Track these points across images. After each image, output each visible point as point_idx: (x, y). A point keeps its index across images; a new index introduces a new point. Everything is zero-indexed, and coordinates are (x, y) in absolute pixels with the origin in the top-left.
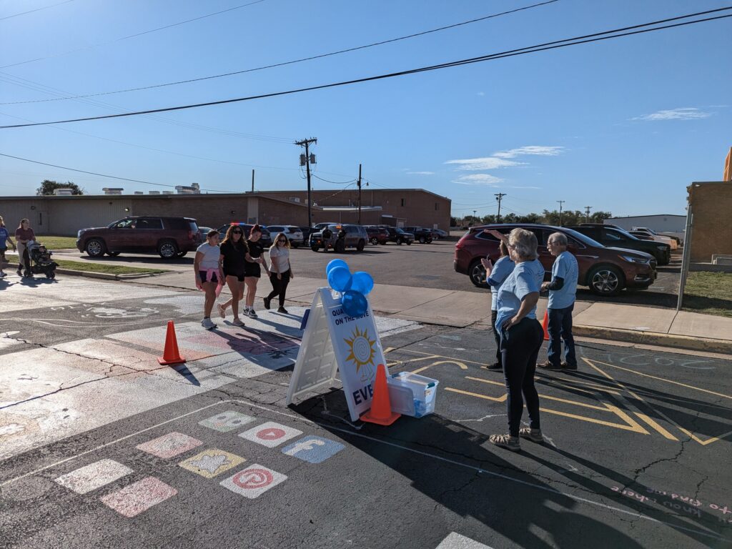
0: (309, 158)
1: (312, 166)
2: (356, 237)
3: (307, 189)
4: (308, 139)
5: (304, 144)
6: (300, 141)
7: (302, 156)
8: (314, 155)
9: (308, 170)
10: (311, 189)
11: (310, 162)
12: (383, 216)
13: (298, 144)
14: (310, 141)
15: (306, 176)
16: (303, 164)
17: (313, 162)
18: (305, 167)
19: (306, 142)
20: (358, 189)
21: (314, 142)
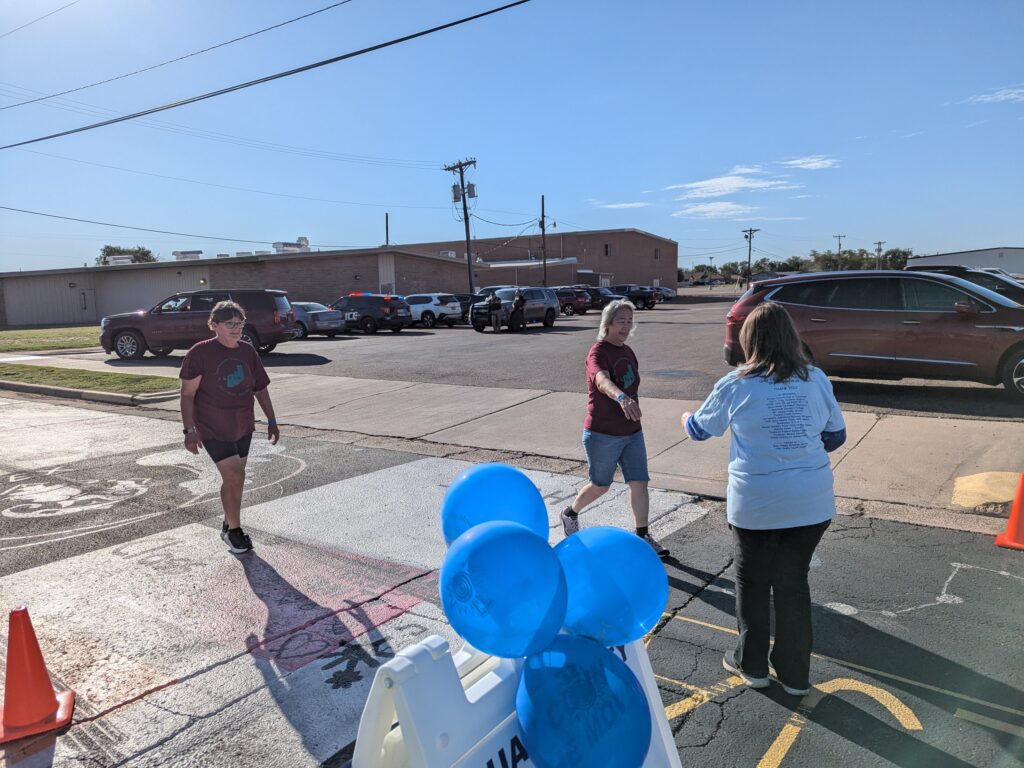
0: (466, 190)
1: (470, 202)
2: (541, 305)
3: (464, 238)
4: (463, 161)
5: (458, 170)
6: (451, 165)
7: (455, 187)
8: (473, 186)
9: (465, 208)
10: (472, 238)
11: (467, 195)
12: (579, 271)
13: (449, 169)
14: (465, 164)
15: (463, 217)
16: (456, 199)
17: (472, 195)
18: (460, 204)
19: (461, 166)
20: (541, 233)
21: (472, 165)
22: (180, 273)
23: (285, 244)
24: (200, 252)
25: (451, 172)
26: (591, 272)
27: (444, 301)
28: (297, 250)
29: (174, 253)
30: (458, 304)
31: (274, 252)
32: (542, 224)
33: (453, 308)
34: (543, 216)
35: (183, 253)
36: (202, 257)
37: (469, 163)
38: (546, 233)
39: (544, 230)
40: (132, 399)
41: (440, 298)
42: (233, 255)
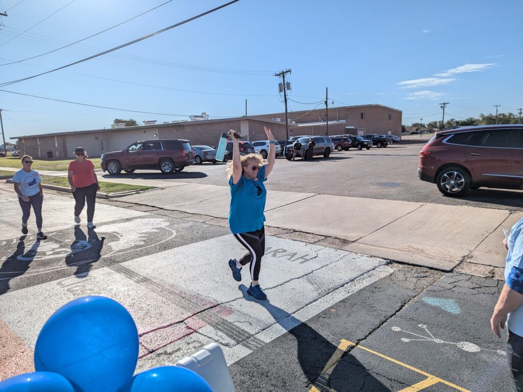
0: (286, 86)
1: (288, 92)
2: (323, 146)
3: (285, 112)
4: (285, 71)
5: (282, 75)
6: (278, 73)
7: (280, 85)
8: (289, 83)
9: (285, 95)
10: (288, 111)
11: (286, 89)
12: (347, 127)
13: (277, 75)
14: (286, 72)
15: (284, 100)
16: (281, 91)
17: (289, 88)
18: (283, 93)
19: (283, 73)
21: (289, 73)
22: (145, 132)
23: (195, 116)
24: (156, 121)
26: (353, 127)
28: (201, 119)
29: (144, 122)
30: (279, 146)
31: (189, 120)
32: (326, 103)
34: (327, 98)
35: (148, 122)
36: (156, 123)
39: (327, 106)
40: (107, 196)
42: (170, 122)
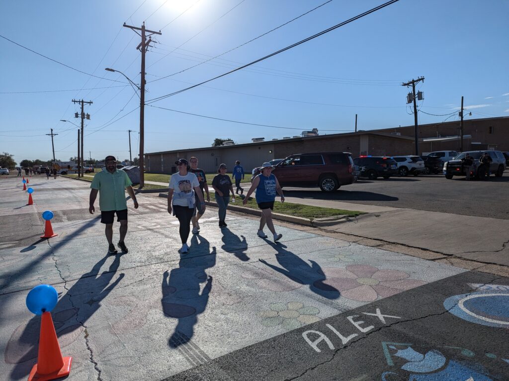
0: (417, 96)
1: (418, 102)
3: (414, 125)
4: (415, 79)
5: (412, 85)
6: (407, 82)
7: (410, 95)
8: (421, 93)
9: (415, 106)
10: (418, 124)
11: (417, 99)
12: (472, 143)
13: (405, 85)
14: (417, 81)
15: (413, 111)
16: (410, 101)
17: (420, 97)
18: (412, 104)
19: (413, 82)
20: (460, 120)
21: (421, 81)
22: (260, 148)
23: (309, 132)
24: (264, 138)
25: (406, 86)
26: (480, 143)
27: (414, 160)
28: (314, 135)
30: (423, 162)
32: (461, 114)
33: (420, 164)
34: (462, 109)
35: (257, 139)
36: (265, 140)
37: (419, 80)
38: (464, 119)
39: (462, 118)
41: (411, 158)
